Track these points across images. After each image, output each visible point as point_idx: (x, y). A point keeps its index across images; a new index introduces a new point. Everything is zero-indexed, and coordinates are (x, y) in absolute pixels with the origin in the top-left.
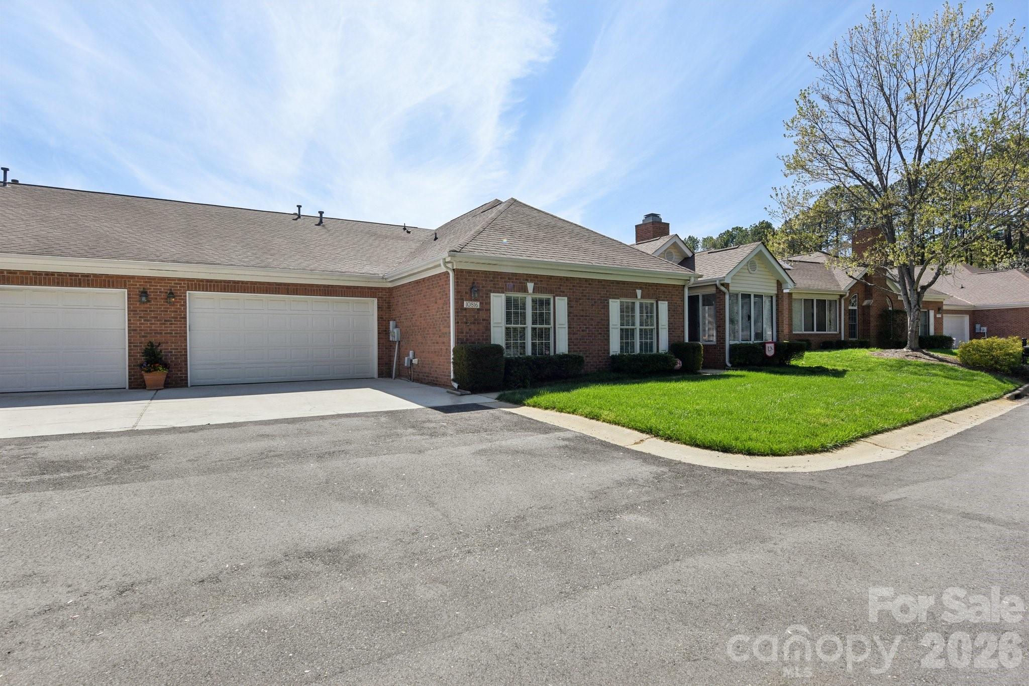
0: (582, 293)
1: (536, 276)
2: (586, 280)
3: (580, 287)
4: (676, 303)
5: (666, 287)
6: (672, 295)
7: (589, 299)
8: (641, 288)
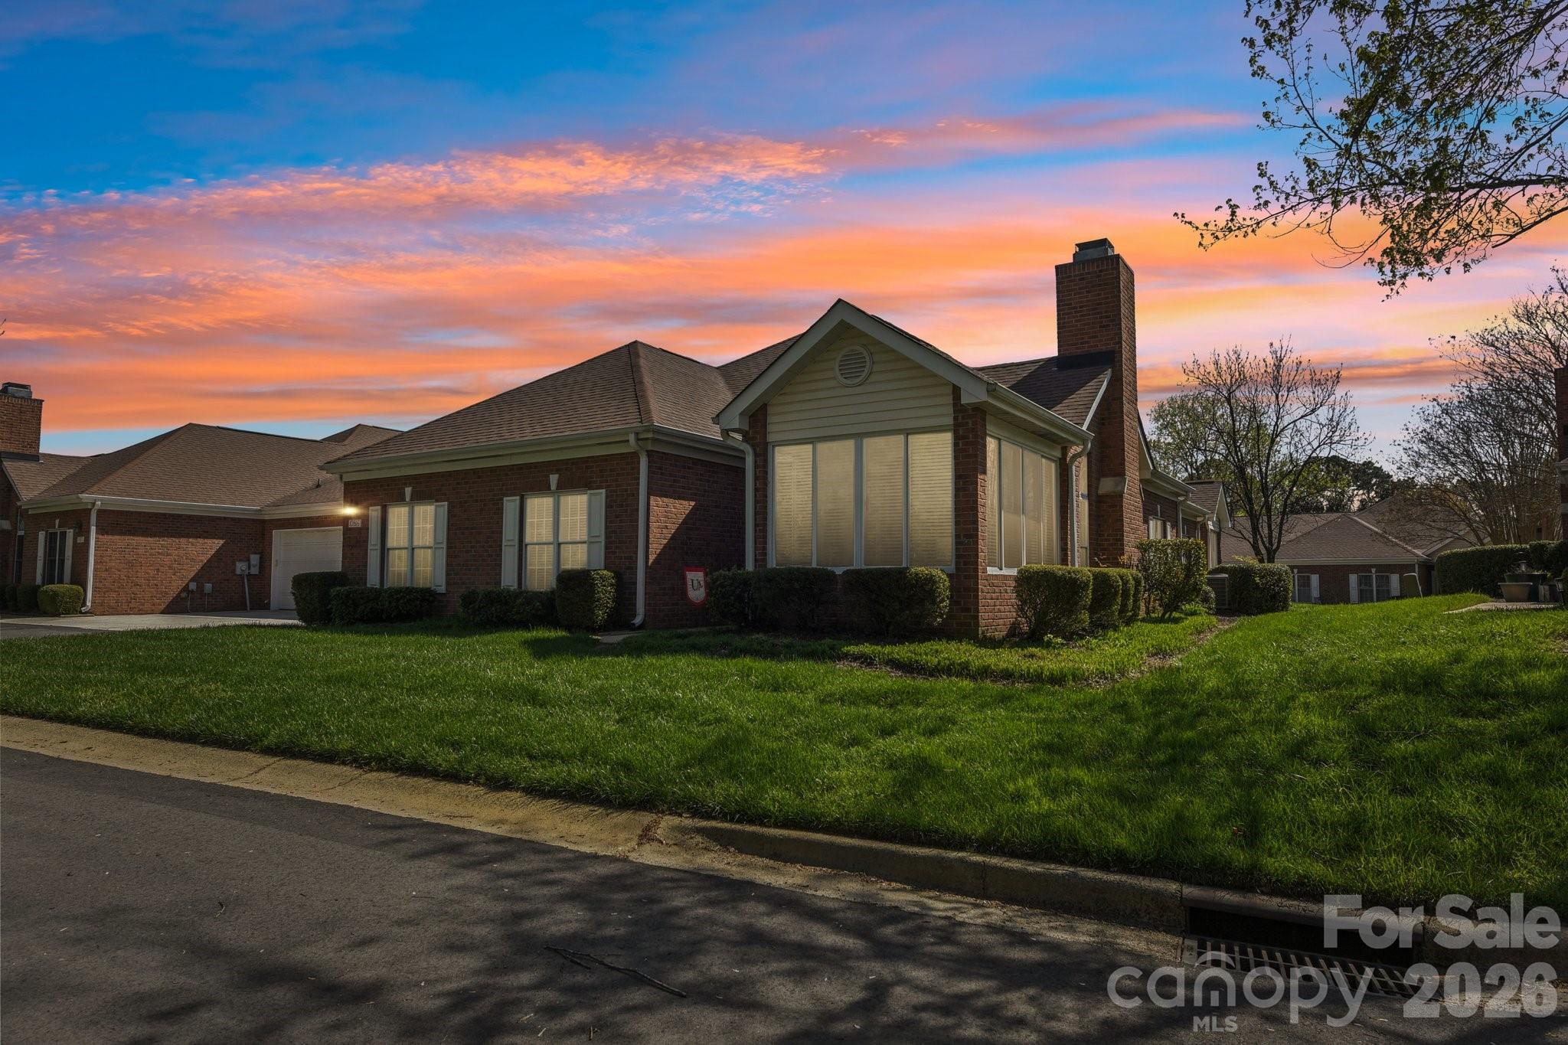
0: (469, 492)
1: (415, 477)
2: (474, 471)
3: (466, 483)
4: (626, 490)
5: (606, 460)
6: (618, 475)
7: (477, 501)
8: (558, 471)
